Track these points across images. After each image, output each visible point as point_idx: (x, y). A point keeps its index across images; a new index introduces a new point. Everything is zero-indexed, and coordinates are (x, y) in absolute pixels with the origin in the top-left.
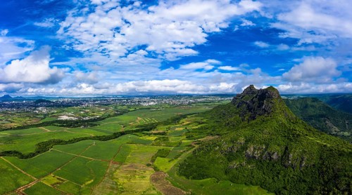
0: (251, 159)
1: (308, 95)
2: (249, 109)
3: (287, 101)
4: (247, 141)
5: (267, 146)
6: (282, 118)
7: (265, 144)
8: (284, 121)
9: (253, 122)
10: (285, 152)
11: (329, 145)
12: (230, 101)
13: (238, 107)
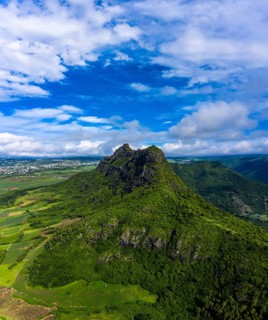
0: (127, 247)
1: (206, 157)
2: (123, 177)
3: (175, 167)
4: (121, 223)
5: (148, 229)
6: (168, 191)
7: (145, 225)
8: (172, 194)
9: (129, 195)
10: (172, 238)
11: (234, 232)
12: (95, 167)
13: (107, 174)
